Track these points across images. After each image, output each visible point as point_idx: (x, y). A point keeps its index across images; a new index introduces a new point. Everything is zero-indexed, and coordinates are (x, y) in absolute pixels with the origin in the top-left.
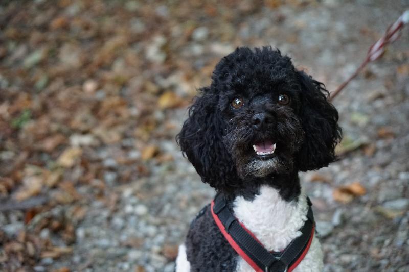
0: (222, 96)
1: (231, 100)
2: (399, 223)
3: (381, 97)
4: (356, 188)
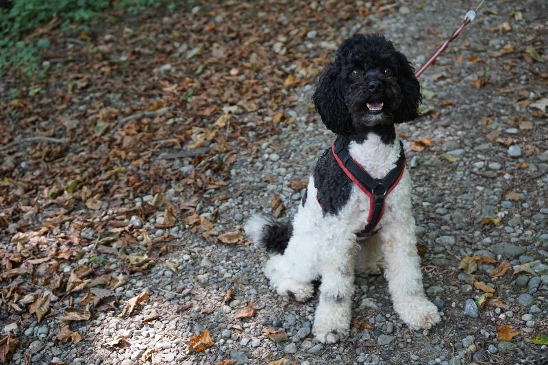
0: (343, 68)
1: (351, 71)
2: (458, 165)
3: (443, 78)
4: (426, 142)
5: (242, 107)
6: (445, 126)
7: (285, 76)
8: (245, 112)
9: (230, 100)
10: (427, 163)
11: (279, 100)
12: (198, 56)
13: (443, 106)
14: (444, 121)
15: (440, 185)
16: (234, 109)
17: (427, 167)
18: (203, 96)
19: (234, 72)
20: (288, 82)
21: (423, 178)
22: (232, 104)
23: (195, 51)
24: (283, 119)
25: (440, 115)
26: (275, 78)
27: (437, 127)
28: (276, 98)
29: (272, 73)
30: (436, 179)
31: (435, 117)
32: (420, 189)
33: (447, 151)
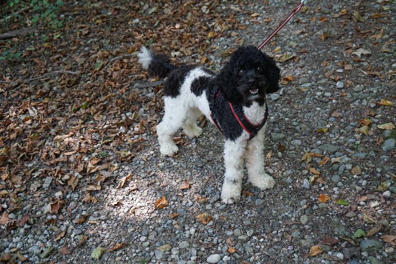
0: (235, 69)
1: (239, 71)
3: (303, 33)
4: (290, 78)
5: (182, 52)
6: (302, 67)
7: (208, 30)
8: (184, 56)
9: (176, 47)
10: (289, 92)
11: (204, 48)
12: (155, 13)
13: (301, 53)
14: (302, 63)
15: (296, 106)
16: (177, 53)
17: (289, 95)
18: (159, 44)
19: (177, 26)
20: (210, 35)
21: (286, 102)
22: (176, 50)
23: (154, 9)
24: (207, 61)
25: (299, 60)
26: (202, 32)
27: (296, 68)
28: (203, 46)
29: (201, 28)
30: (294, 103)
31: (296, 60)
32: (284, 110)
33: (301, 84)
